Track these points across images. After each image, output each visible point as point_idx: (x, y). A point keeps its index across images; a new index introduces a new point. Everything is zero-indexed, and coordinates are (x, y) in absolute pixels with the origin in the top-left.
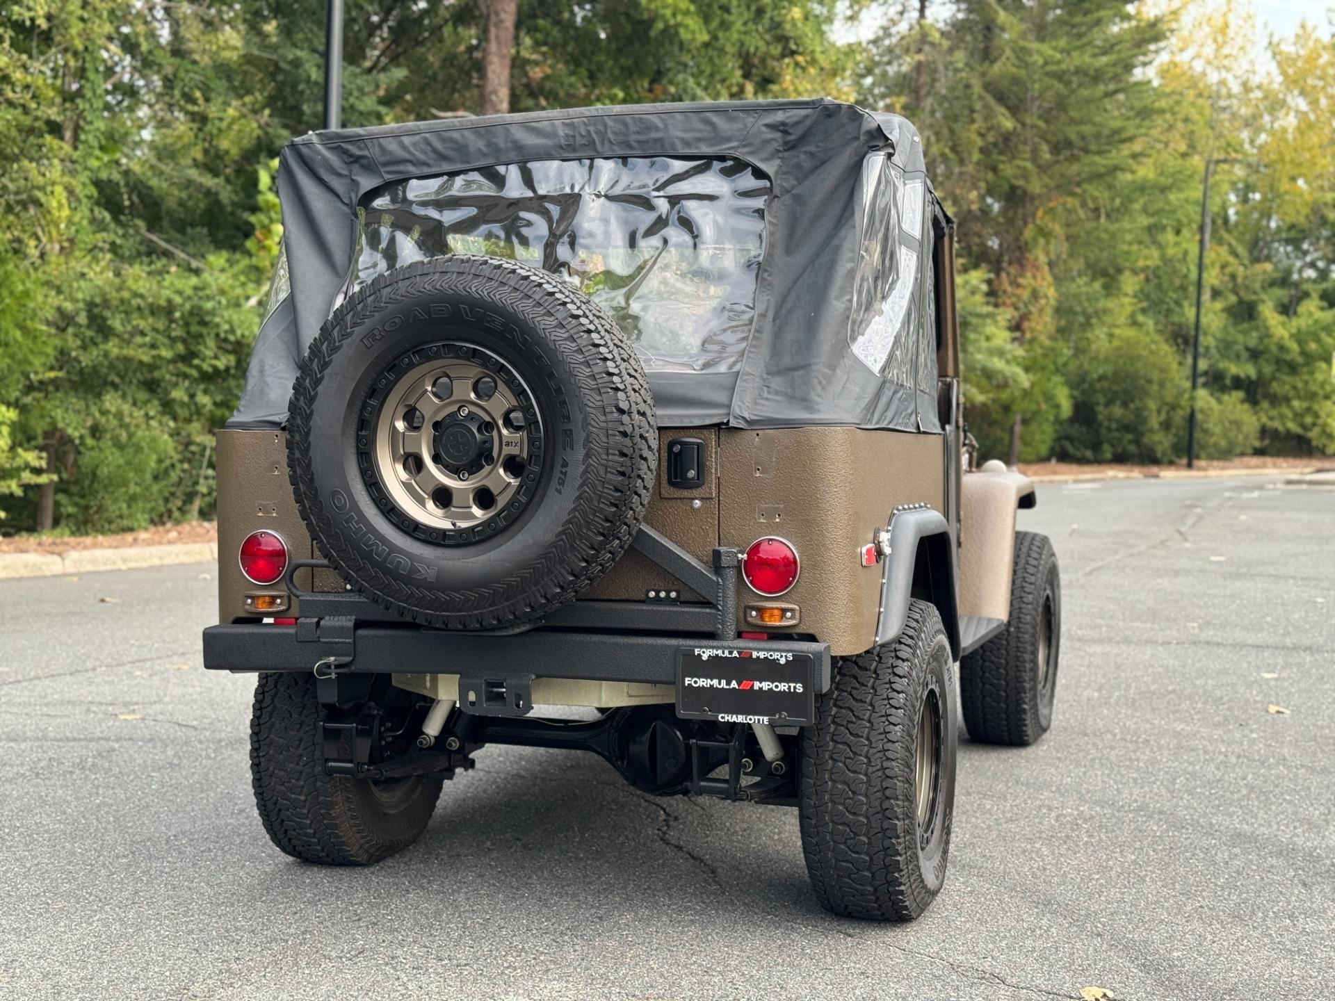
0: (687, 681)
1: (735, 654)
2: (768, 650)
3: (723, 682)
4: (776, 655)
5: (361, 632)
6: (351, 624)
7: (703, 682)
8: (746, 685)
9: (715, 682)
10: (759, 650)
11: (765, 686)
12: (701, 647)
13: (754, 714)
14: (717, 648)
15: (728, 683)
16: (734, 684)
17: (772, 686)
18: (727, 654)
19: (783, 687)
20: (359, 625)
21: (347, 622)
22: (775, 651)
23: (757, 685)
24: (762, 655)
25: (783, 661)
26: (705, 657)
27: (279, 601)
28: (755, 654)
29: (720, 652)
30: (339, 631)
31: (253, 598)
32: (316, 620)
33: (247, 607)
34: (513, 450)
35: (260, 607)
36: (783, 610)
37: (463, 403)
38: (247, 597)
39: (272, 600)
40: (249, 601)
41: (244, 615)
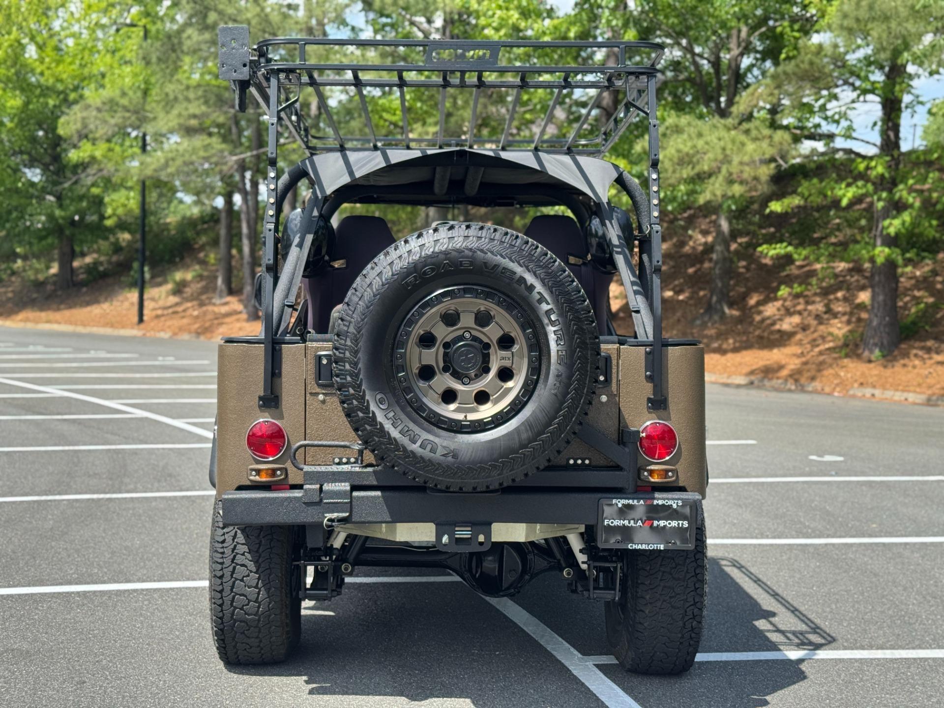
0: (606, 522)
1: (642, 502)
2: (664, 499)
3: (632, 522)
4: (670, 502)
5: (355, 494)
6: (348, 488)
7: (617, 522)
8: (648, 523)
9: (626, 522)
10: (658, 499)
11: (662, 523)
12: (617, 498)
14: (629, 499)
15: (636, 523)
16: (640, 523)
17: (666, 523)
18: (635, 502)
19: (674, 524)
20: (354, 488)
21: (345, 486)
22: (668, 499)
23: (656, 523)
24: (660, 502)
25: (675, 506)
26: (620, 505)
27: (279, 472)
28: (656, 502)
29: (630, 502)
30: (338, 494)
31: (258, 472)
32: (318, 486)
33: (252, 478)
34: (507, 363)
35: (264, 479)
36: (667, 471)
37: (467, 329)
38: (252, 470)
39: (273, 472)
40: (254, 473)
41: (248, 483)
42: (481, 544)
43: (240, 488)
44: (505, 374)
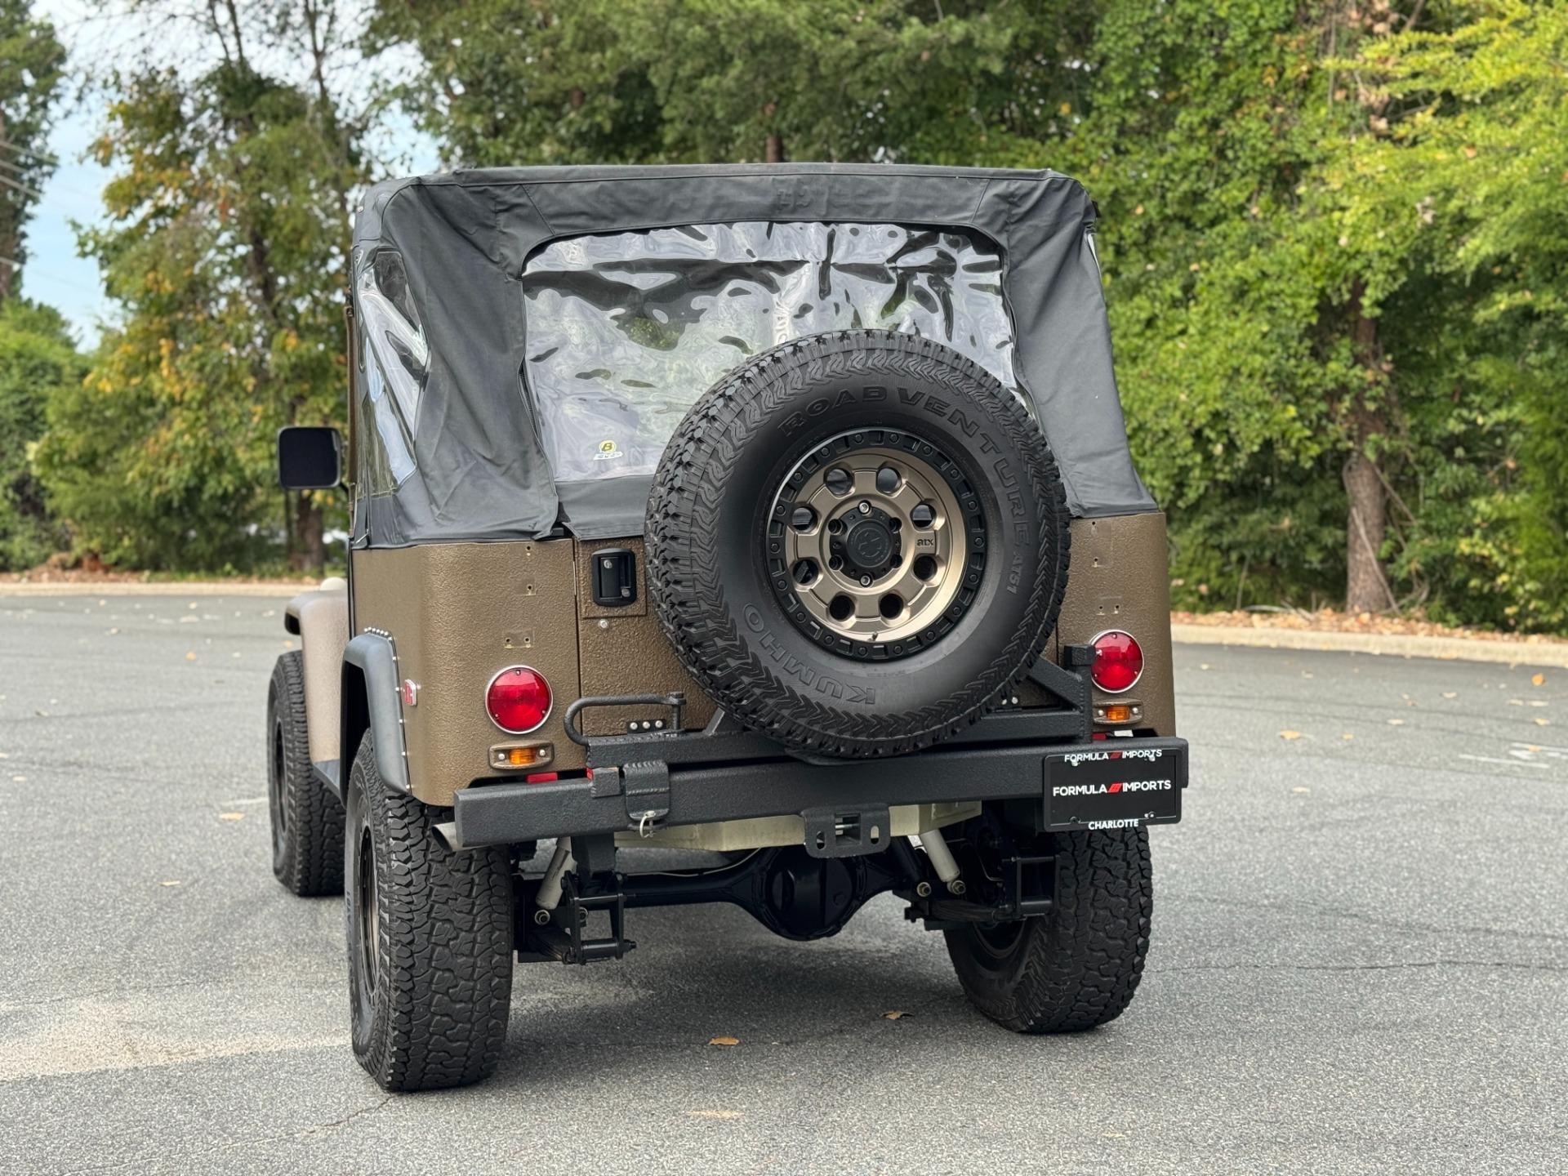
0: (1056, 791)
1: (1106, 756)
2: (1138, 749)
3: (1092, 787)
4: (1146, 753)
5: (678, 777)
6: (664, 769)
7: (1071, 790)
8: (1114, 788)
9: (1084, 789)
10: (1128, 749)
11: (1134, 786)
12: (1070, 753)
13: (1123, 818)
14: (1087, 751)
15: (1097, 788)
16: (1103, 789)
17: (1141, 786)
18: (1097, 757)
19: (1151, 785)
20: (674, 768)
21: (661, 767)
22: (1143, 748)
23: (1126, 787)
24: (1131, 754)
25: (1152, 758)
26: (1075, 763)
27: (542, 752)
28: (1125, 754)
29: (1090, 756)
30: (649, 779)
31: (508, 752)
32: (616, 769)
33: (497, 765)
34: (927, 549)
35: (518, 763)
36: (1131, 706)
37: (865, 498)
38: (498, 751)
39: (534, 751)
40: (502, 756)
41: (490, 774)
42: (875, 841)
43: (477, 783)
44: (925, 567)
